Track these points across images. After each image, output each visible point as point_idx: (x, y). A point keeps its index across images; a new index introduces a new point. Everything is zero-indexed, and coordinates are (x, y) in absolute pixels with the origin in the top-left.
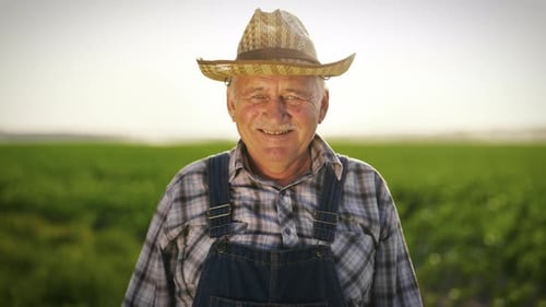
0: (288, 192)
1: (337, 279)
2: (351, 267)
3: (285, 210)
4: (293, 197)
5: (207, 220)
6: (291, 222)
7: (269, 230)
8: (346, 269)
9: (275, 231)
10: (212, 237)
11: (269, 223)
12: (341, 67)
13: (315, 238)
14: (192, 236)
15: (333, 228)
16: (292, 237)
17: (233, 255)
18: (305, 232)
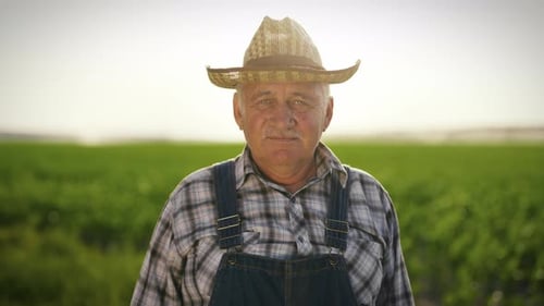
0: (298, 199)
1: (350, 286)
2: (364, 273)
3: (297, 218)
4: (303, 204)
5: (217, 231)
6: (303, 230)
7: (282, 239)
8: (358, 275)
9: (288, 239)
10: (222, 248)
11: (282, 231)
12: (343, 75)
13: (327, 246)
14: (203, 247)
15: (345, 236)
16: (306, 245)
17: (245, 266)
18: (318, 240)
